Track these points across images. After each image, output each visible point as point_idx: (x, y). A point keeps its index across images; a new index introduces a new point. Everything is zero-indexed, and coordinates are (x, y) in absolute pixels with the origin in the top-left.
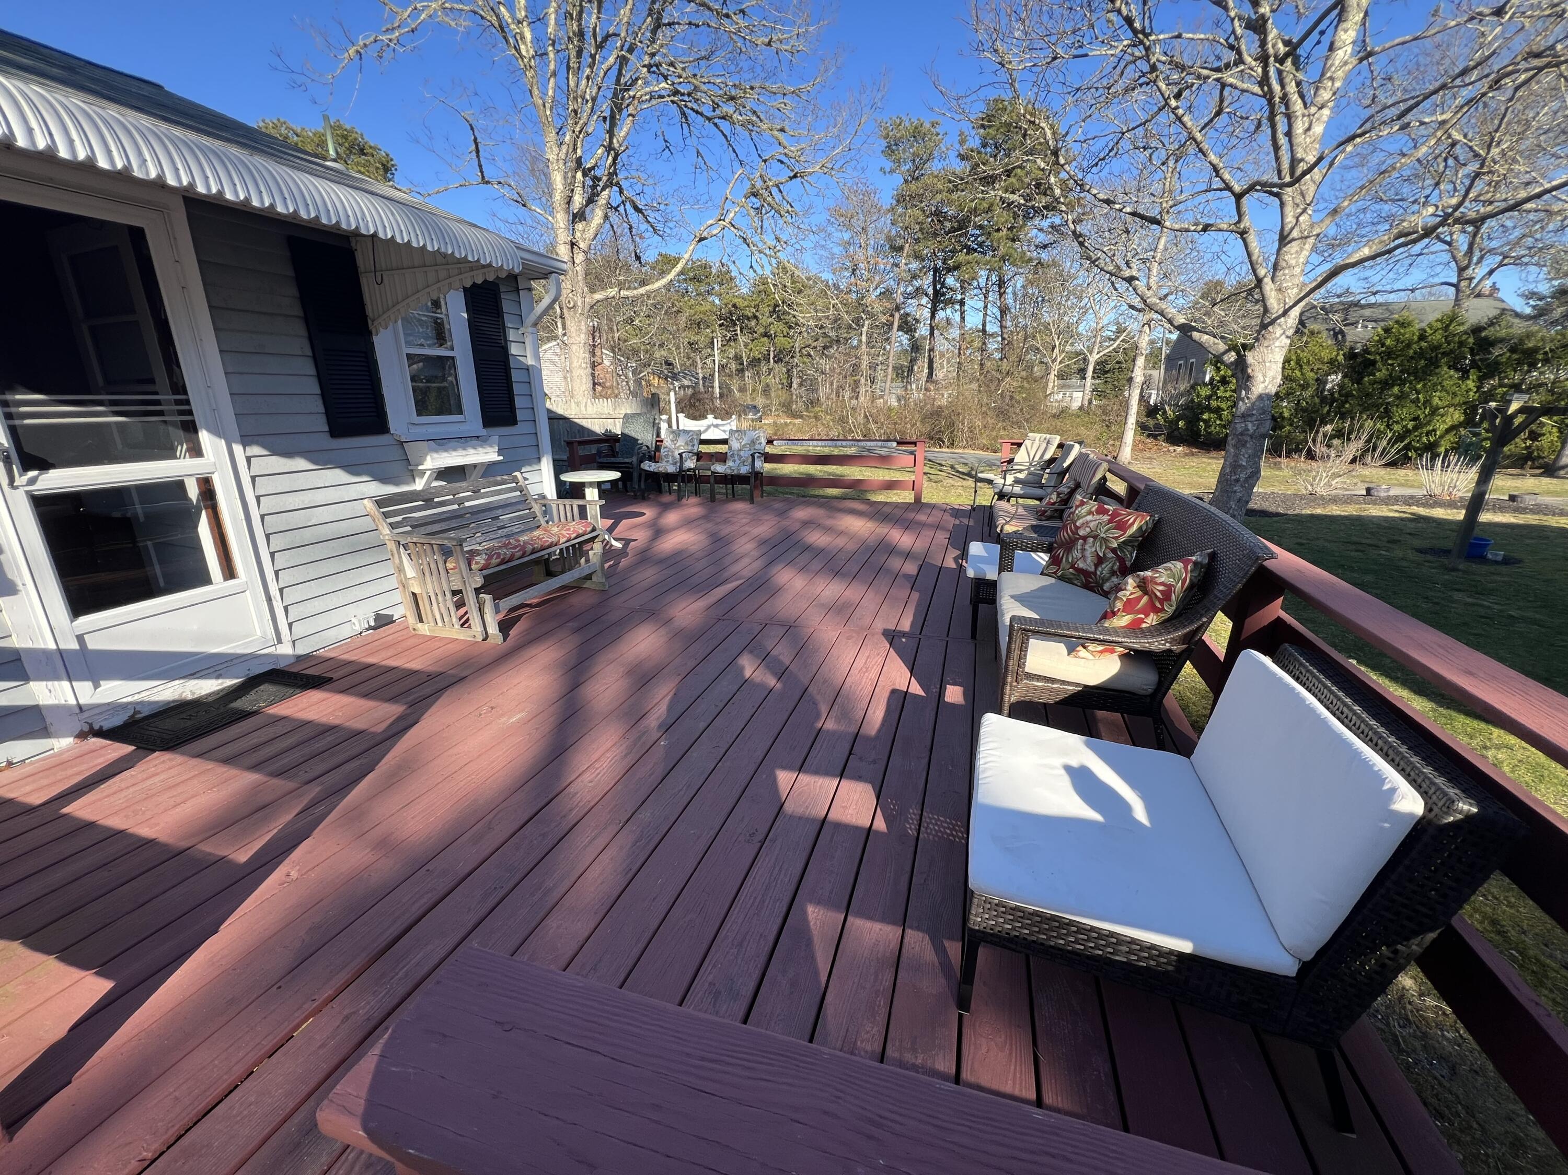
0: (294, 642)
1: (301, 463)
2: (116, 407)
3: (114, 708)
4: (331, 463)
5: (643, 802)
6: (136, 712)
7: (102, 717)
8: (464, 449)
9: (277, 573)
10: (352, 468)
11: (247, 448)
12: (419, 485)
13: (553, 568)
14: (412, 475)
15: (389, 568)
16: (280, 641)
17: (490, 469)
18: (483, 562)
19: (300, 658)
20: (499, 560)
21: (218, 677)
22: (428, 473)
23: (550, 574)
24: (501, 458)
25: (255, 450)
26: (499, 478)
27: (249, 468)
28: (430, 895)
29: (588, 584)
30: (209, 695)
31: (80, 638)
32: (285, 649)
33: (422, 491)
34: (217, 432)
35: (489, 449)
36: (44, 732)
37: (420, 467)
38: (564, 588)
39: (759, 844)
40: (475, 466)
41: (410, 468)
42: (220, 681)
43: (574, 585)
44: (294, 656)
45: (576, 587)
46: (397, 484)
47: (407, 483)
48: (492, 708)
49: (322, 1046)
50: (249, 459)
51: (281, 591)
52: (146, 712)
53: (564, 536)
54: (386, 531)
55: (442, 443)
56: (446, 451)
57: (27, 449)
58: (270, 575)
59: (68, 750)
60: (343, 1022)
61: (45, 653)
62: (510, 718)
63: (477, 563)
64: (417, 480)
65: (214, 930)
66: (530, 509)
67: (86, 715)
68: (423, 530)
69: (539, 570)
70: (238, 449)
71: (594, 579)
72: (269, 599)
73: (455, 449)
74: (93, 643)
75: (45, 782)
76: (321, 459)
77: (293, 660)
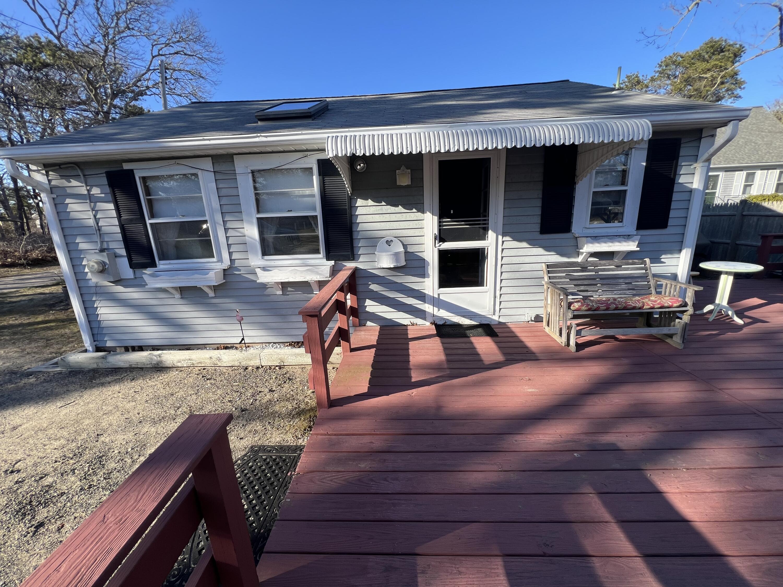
0: (499, 316)
1: (525, 245)
2: (467, 223)
3: (441, 318)
4: (537, 245)
5: (524, 471)
6: (446, 322)
7: (438, 320)
8: (612, 242)
9: (501, 288)
10: (547, 248)
11: (504, 238)
12: (580, 259)
13: (652, 322)
14: (578, 254)
15: (542, 297)
16: (494, 314)
17: (629, 255)
18: (577, 307)
19: (500, 323)
20: (587, 308)
21: (471, 320)
22: (585, 254)
23: (649, 325)
24: (638, 249)
25: (507, 238)
26: (630, 261)
27: (502, 246)
28: (423, 430)
29: (668, 340)
30: (465, 325)
31: (439, 295)
32: (496, 318)
33: (581, 262)
34: (494, 231)
35: (631, 243)
36: (425, 319)
37: (581, 251)
38: (651, 336)
39: (542, 553)
40: (618, 252)
41: (577, 250)
42: (471, 321)
43: (659, 337)
44: (498, 321)
45: (660, 340)
46: (569, 257)
47: (575, 257)
48: (530, 380)
49: (361, 443)
50: (503, 242)
51: (501, 295)
52: (448, 323)
53: (648, 305)
54: (546, 279)
55: (596, 238)
56: (599, 243)
57: (441, 236)
58: (498, 288)
59: (428, 326)
60: (370, 443)
61: (430, 296)
62: (529, 388)
63: (574, 306)
64: (580, 256)
65: (388, 395)
66: (648, 282)
67: (434, 318)
68: (576, 282)
69: (642, 320)
70: (500, 237)
71: (674, 338)
72: (495, 297)
73: (605, 242)
74: (441, 297)
75: (416, 333)
76: (533, 243)
77: (497, 323)
